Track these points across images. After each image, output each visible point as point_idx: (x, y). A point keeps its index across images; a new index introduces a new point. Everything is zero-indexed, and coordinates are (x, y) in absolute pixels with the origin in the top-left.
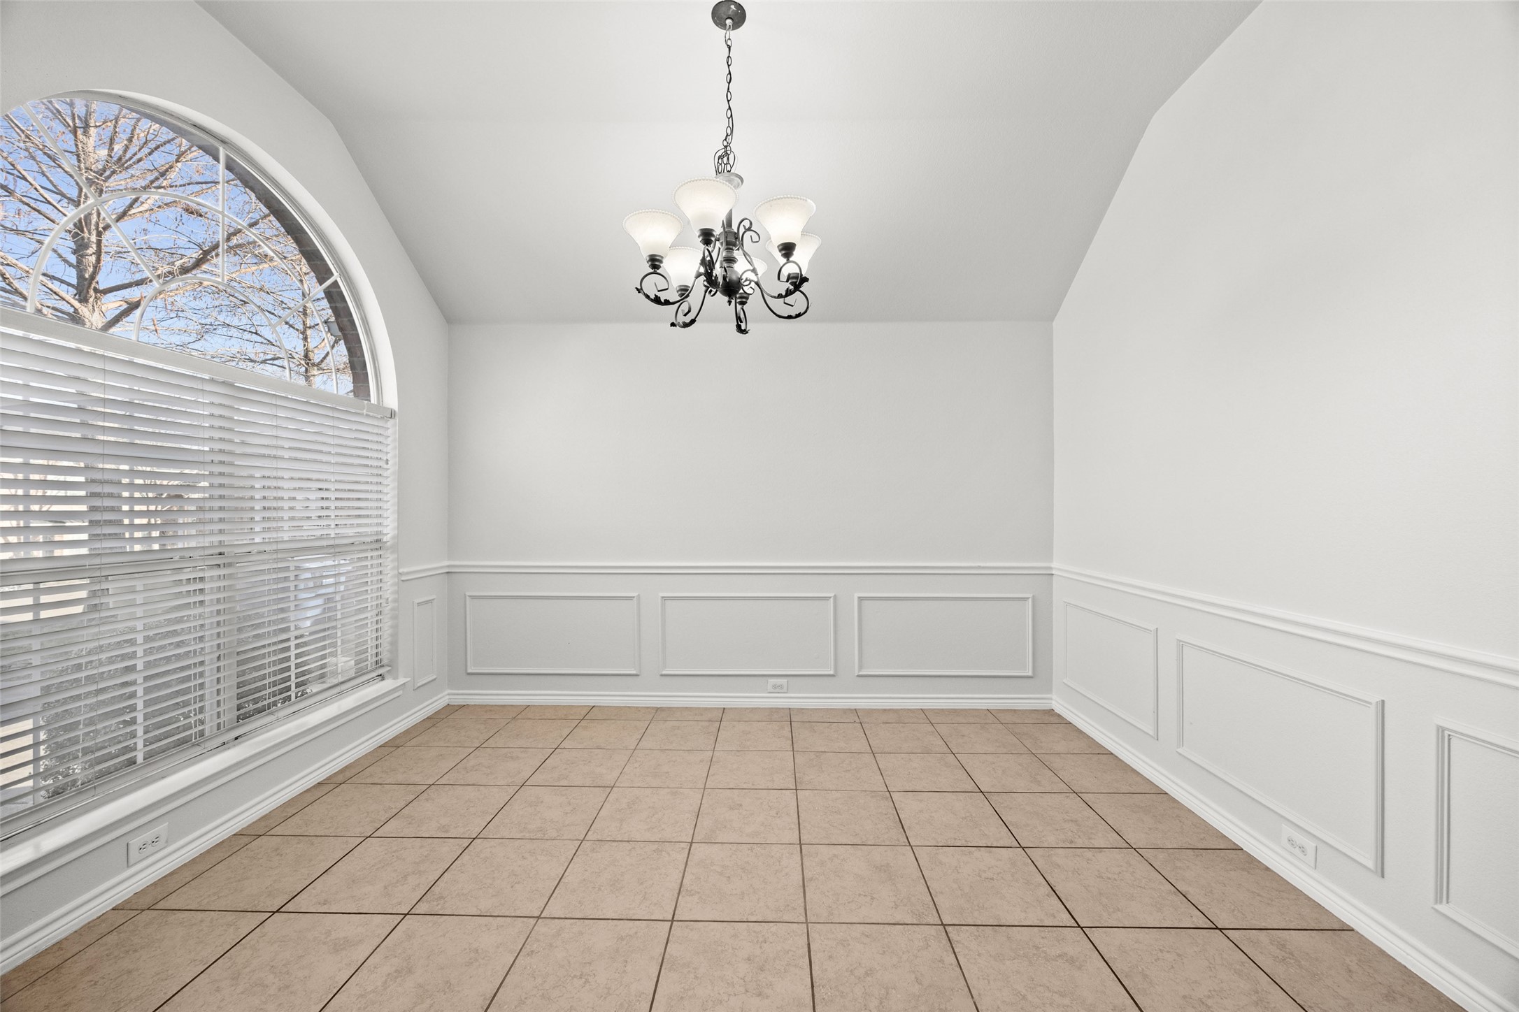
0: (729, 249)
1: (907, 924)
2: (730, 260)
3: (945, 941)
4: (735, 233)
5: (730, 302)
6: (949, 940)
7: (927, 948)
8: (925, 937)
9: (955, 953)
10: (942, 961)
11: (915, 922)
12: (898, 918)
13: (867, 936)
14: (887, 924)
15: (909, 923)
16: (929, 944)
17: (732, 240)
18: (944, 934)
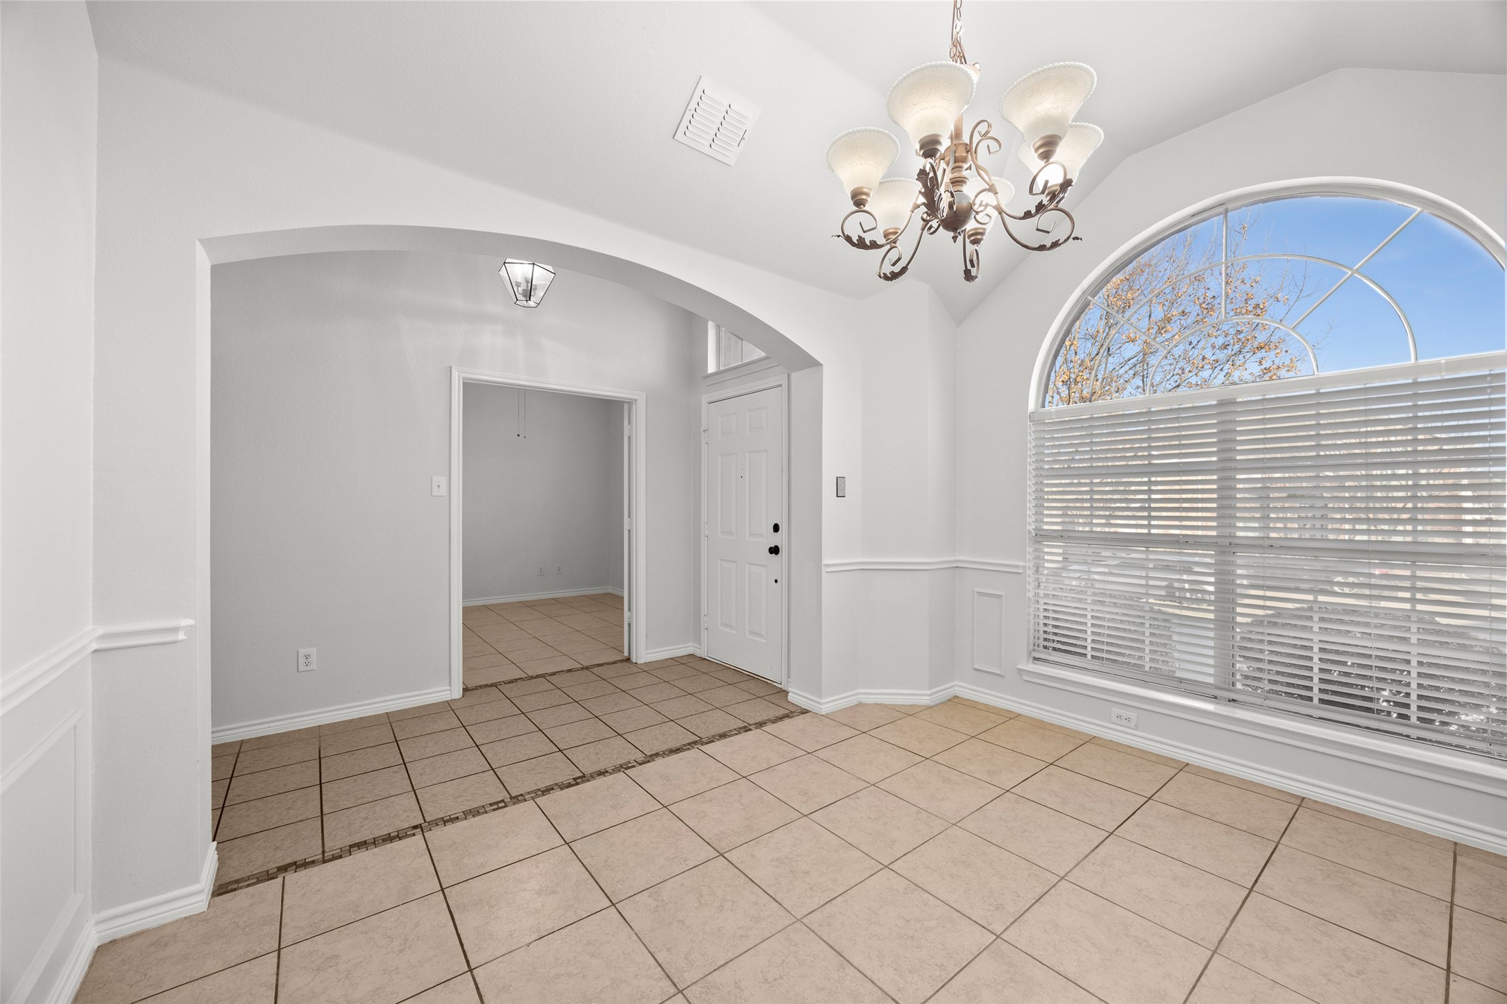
0: (957, 168)
1: (715, 970)
2: (958, 182)
3: (672, 972)
4: (967, 145)
5: (955, 238)
6: (669, 977)
7: (686, 955)
8: (692, 966)
9: (660, 966)
10: (669, 950)
11: (709, 977)
12: (727, 971)
13: (742, 936)
14: (733, 960)
15: (714, 973)
16: (686, 961)
17: (962, 154)
18: (676, 980)
